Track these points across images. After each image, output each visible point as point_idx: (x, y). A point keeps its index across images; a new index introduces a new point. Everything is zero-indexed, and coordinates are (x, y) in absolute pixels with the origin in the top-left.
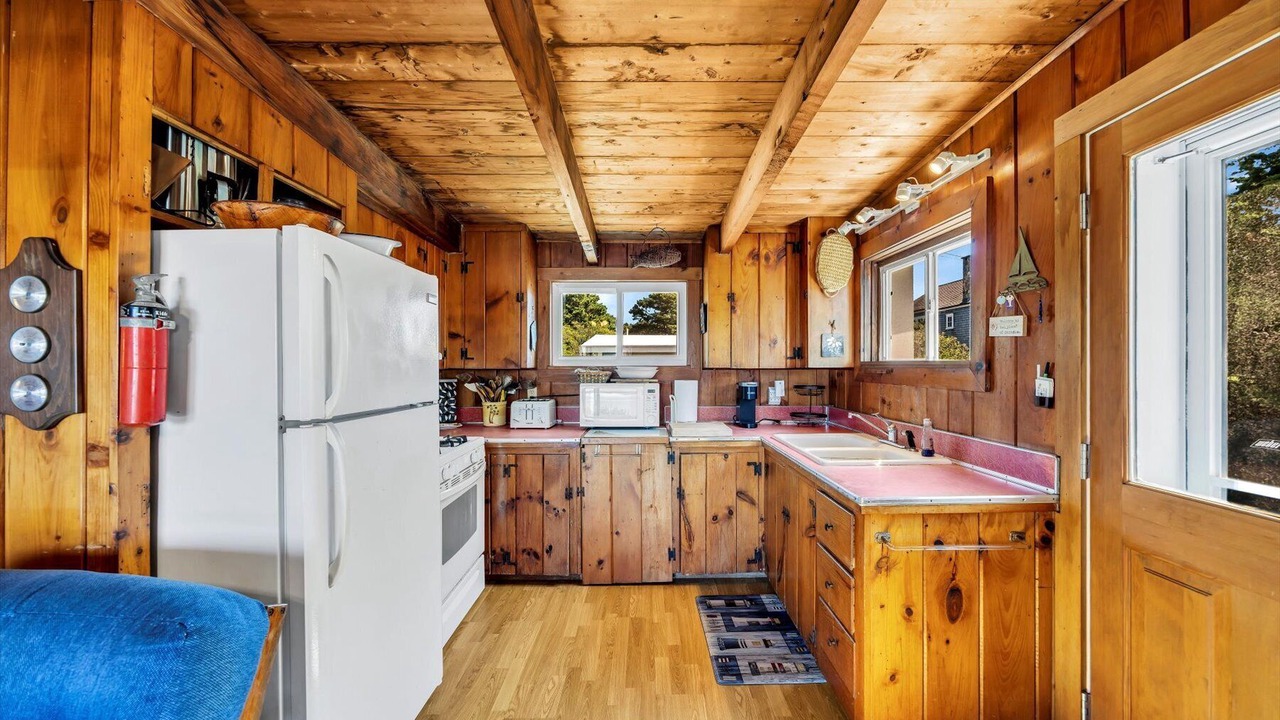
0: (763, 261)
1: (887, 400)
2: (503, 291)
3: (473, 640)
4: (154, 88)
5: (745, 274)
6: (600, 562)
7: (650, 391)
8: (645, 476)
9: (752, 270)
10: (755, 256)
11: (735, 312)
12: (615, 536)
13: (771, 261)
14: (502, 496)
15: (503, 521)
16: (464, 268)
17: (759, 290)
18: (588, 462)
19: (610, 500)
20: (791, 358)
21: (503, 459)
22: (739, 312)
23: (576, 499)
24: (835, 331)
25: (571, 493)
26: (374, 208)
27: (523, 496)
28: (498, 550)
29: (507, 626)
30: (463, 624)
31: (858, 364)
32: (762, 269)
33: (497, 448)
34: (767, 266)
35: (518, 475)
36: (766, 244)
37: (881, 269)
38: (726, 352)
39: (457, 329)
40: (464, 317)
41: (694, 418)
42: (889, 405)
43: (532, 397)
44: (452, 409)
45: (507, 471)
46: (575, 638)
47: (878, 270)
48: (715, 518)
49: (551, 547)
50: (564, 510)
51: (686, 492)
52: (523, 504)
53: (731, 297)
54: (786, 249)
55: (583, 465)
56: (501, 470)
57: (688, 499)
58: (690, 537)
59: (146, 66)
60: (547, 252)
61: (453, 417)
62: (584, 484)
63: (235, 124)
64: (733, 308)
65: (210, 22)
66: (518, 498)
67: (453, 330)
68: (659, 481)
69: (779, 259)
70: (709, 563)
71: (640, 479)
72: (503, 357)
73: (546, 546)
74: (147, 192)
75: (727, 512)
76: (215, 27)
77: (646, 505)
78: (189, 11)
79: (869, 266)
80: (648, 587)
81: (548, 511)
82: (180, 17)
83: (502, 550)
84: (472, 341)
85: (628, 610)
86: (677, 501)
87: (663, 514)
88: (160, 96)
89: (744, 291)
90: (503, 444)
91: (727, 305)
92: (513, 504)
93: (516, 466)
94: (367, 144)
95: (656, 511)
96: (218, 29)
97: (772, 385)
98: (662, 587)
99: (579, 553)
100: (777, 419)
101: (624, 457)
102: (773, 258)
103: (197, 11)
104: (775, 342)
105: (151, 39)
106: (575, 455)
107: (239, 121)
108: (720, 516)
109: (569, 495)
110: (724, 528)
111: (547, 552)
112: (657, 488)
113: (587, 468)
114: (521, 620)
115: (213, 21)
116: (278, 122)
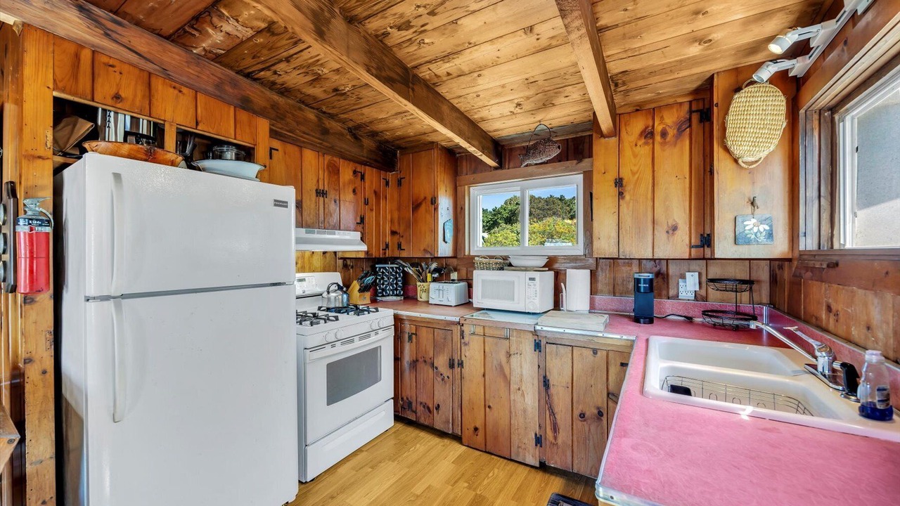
0: (658, 138)
1: (834, 307)
2: (422, 197)
3: (353, 469)
4: (54, 80)
5: (635, 156)
6: (476, 429)
7: (530, 279)
8: (514, 360)
9: (644, 151)
10: (648, 134)
11: (623, 198)
12: (487, 409)
13: (669, 138)
14: (407, 358)
15: (408, 376)
16: (399, 183)
17: (653, 171)
18: (466, 339)
19: (484, 375)
20: (696, 247)
21: (408, 328)
22: (627, 197)
23: (457, 370)
24: (757, 211)
25: (453, 364)
26: (302, 145)
27: (420, 360)
28: (405, 398)
29: (382, 464)
30: (360, 450)
31: (796, 254)
32: (657, 147)
33: (402, 319)
34: (663, 144)
35: (418, 343)
36: (662, 118)
37: (837, 117)
38: (614, 241)
39: (396, 228)
40: (399, 218)
41: (587, 307)
42: (837, 315)
43: (453, 280)
44: (400, 286)
45: (410, 338)
46: (418, 496)
47: (833, 120)
48: (582, 416)
49: (438, 405)
50: (448, 377)
51: (551, 383)
52: (421, 365)
53: (619, 183)
54: (690, 119)
55: (462, 341)
56: (407, 336)
57: (553, 390)
58: (555, 429)
59: (47, 67)
60: (464, 164)
61: (400, 292)
62: (463, 358)
63: (135, 96)
64: (621, 194)
65: (109, 32)
66: (417, 361)
67: (394, 229)
68: (524, 367)
69: (680, 132)
70: (576, 462)
71: (508, 361)
72: (422, 249)
73: (436, 405)
74: (49, 146)
75: (596, 412)
76: (114, 35)
77: (514, 387)
78: (88, 27)
79: (816, 117)
80: (516, 464)
81: (437, 375)
82: (76, 31)
83: (407, 399)
84: (404, 237)
85: (480, 484)
86: (543, 389)
87: (529, 399)
88: (60, 85)
89: (634, 174)
90: (408, 316)
91: (614, 191)
92: (414, 363)
93: (416, 334)
94: (281, 99)
95: (523, 395)
96: (118, 36)
97: (683, 277)
98: (528, 468)
99: (460, 416)
100: (690, 315)
101: (495, 340)
102: (671, 132)
103: (96, 27)
104: (675, 228)
105: (51, 49)
106: (456, 330)
107: (139, 95)
108: (588, 414)
109: (452, 366)
110: (593, 428)
111: (436, 409)
112: (524, 373)
113: (466, 344)
114: (396, 462)
115: (112, 31)
116: (180, 91)
